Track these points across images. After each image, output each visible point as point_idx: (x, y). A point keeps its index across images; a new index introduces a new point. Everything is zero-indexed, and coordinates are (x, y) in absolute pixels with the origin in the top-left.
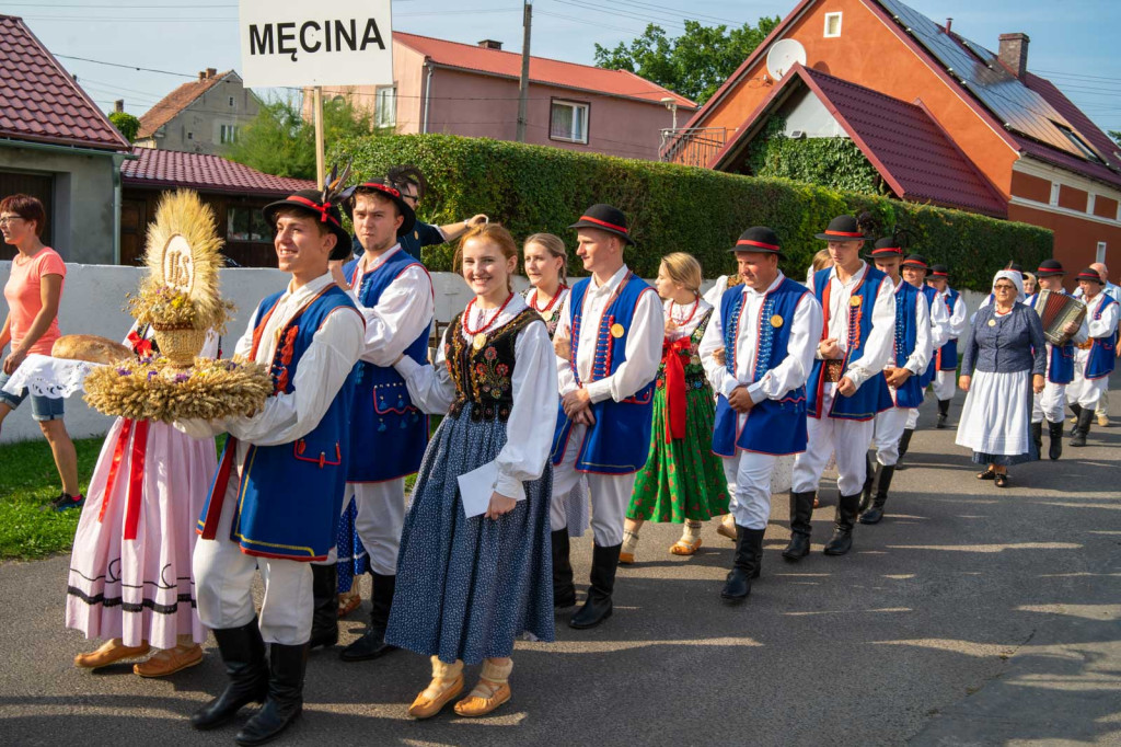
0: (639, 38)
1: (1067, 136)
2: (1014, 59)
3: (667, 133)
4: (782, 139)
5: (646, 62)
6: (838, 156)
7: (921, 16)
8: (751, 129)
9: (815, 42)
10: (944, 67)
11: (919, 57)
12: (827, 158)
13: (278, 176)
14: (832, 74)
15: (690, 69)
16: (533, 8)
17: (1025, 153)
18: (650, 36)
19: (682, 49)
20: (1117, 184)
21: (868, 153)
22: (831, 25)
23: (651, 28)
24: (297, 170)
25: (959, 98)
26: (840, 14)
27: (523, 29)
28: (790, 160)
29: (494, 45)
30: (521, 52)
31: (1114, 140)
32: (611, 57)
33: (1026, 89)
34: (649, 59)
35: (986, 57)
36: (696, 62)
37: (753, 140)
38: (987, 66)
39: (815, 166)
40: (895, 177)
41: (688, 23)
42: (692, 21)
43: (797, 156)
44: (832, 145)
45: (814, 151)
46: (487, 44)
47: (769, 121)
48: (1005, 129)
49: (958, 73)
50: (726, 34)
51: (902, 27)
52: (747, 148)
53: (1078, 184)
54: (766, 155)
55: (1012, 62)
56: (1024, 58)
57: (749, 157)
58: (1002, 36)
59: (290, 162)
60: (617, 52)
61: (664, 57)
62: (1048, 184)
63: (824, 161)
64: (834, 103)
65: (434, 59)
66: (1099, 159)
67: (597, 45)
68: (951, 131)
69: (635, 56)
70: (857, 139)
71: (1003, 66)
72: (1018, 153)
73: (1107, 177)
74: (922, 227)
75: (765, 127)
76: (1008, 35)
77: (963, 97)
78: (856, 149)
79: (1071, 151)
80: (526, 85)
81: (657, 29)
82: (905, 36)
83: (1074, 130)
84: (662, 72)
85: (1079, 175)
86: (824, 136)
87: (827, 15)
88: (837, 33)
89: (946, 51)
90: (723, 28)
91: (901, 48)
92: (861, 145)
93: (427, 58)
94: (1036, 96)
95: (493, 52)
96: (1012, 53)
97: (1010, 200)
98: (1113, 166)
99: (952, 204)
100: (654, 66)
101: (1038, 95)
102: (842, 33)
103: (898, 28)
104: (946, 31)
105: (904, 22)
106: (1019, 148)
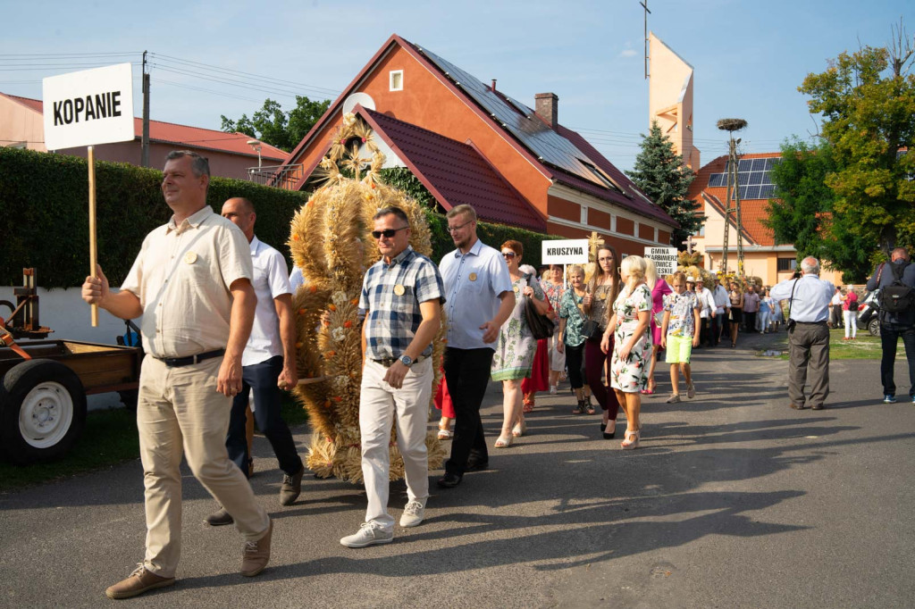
0: (259, 111)
1: (592, 171)
2: (547, 113)
3: (253, 171)
5: (266, 130)
7: (470, 76)
9: (383, 95)
10: (488, 113)
11: (468, 105)
14: (398, 118)
16: (151, 77)
17: (556, 180)
18: (268, 109)
19: (295, 119)
20: (631, 207)
21: (423, 180)
22: (395, 82)
23: (268, 103)
25: (501, 137)
26: (401, 72)
27: (142, 95)
31: (628, 177)
32: (235, 126)
33: (558, 136)
34: (267, 127)
35: (526, 112)
38: (526, 117)
40: (447, 199)
41: (299, 98)
42: (302, 97)
44: (393, 174)
48: (539, 161)
49: (499, 117)
51: (453, 82)
53: (602, 207)
55: (547, 115)
56: (555, 112)
58: (537, 95)
60: (241, 122)
61: (280, 126)
64: (392, 138)
66: (617, 189)
67: (223, 117)
68: (496, 164)
69: (256, 126)
70: (413, 168)
71: (540, 119)
72: (551, 180)
73: (624, 202)
76: (542, 94)
77: (504, 137)
78: (413, 177)
79: (593, 180)
80: (148, 143)
81: (274, 103)
82: (454, 87)
83: (597, 167)
84: (278, 137)
85: (603, 200)
86: (386, 167)
87: (391, 73)
88: (400, 87)
89: (491, 103)
90: (328, 102)
91: (452, 98)
92: (417, 174)
94: (565, 141)
96: (545, 109)
97: (548, 218)
98: (628, 195)
99: (498, 221)
100: (272, 133)
101: (568, 141)
102: (404, 87)
103: (448, 82)
104: (492, 89)
105: (454, 78)
106: (552, 175)
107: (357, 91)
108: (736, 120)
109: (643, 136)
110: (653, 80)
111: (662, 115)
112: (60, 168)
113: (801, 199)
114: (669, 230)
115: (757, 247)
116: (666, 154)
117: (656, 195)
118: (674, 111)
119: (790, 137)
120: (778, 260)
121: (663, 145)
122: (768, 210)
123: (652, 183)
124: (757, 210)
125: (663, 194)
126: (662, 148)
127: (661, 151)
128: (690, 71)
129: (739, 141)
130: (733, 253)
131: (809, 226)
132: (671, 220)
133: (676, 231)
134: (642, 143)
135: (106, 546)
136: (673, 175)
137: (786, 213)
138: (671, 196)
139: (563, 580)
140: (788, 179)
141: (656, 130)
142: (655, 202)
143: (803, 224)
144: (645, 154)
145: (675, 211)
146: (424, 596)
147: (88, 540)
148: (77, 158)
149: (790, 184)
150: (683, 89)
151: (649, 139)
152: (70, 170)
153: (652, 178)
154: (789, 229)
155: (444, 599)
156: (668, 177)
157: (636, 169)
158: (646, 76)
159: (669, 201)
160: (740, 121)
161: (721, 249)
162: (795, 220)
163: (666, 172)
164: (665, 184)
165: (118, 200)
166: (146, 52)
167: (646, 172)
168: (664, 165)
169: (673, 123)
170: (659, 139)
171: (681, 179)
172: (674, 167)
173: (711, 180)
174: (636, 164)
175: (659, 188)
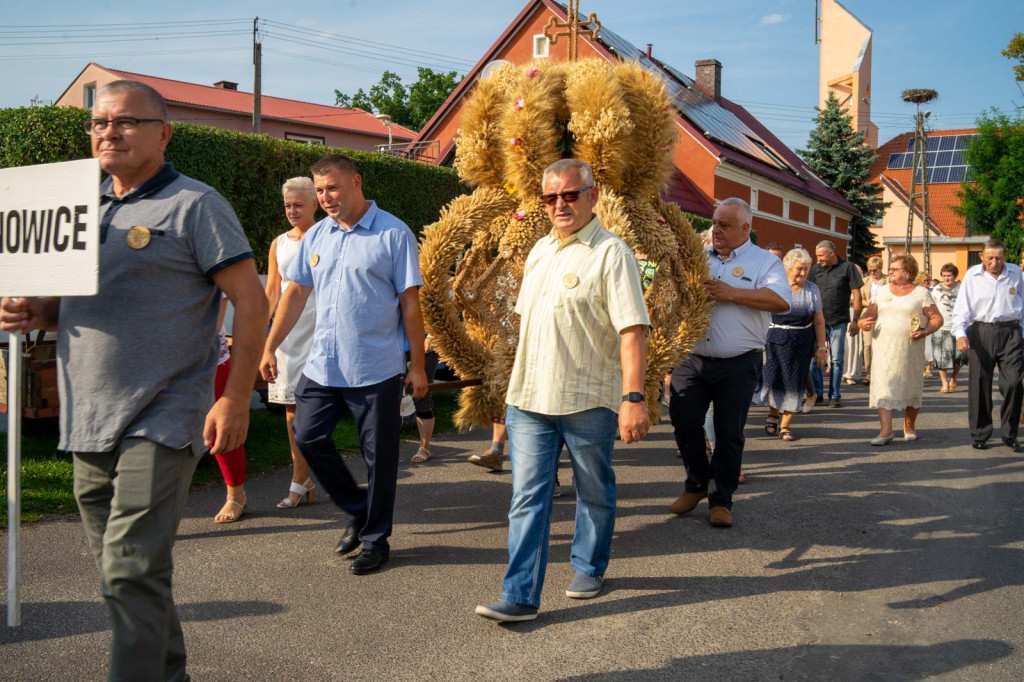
0: (376, 85)
1: (762, 149)
2: (709, 82)
3: (383, 149)
5: (384, 106)
7: (623, 40)
9: (525, 62)
16: (263, 47)
17: (725, 158)
18: (386, 83)
19: (417, 93)
20: (807, 191)
22: (539, 48)
23: (387, 76)
26: (546, 37)
27: (253, 67)
29: (230, 86)
31: (800, 157)
32: (350, 102)
33: (722, 109)
34: (387, 103)
35: (685, 81)
36: (429, 106)
38: (686, 87)
41: (421, 70)
42: (425, 67)
46: (222, 85)
48: (705, 137)
51: (606, 47)
53: (774, 190)
55: (709, 85)
56: (718, 82)
58: (697, 62)
60: (357, 98)
61: (400, 102)
62: (747, 189)
66: (790, 170)
67: (337, 92)
69: (374, 101)
71: (701, 89)
72: (718, 159)
73: (799, 185)
76: (703, 61)
79: (765, 160)
81: (393, 76)
82: (608, 53)
83: (766, 145)
84: (400, 115)
85: (776, 182)
87: (536, 37)
88: (546, 54)
90: (454, 74)
94: (730, 115)
95: (229, 93)
96: (708, 78)
97: (715, 202)
98: (803, 177)
100: (393, 109)
101: (733, 115)
102: (550, 53)
103: (601, 47)
104: (647, 55)
105: (607, 42)
106: (720, 153)
107: (496, 59)
108: (924, 91)
109: (818, 109)
110: (825, 45)
111: (838, 86)
112: (195, 140)
113: (1001, 182)
114: (848, 218)
115: (944, 239)
116: (844, 130)
117: (832, 178)
118: (849, 82)
119: (988, 110)
120: (970, 253)
121: (840, 119)
122: (960, 195)
123: (828, 163)
124: (948, 196)
125: (840, 176)
126: (840, 123)
127: (839, 126)
128: (869, 34)
129: (928, 115)
130: (918, 246)
131: (1009, 214)
132: (850, 206)
133: (855, 219)
134: (816, 117)
135: (279, 560)
136: (853, 153)
137: (982, 198)
138: (850, 179)
139: (815, 611)
140: (985, 159)
141: (833, 102)
142: (831, 185)
143: (1002, 212)
144: (820, 129)
145: (854, 196)
146: (659, 626)
147: (258, 554)
148: (212, 128)
149: (987, 164)
150: (859, 56)
151: (825, 113)
152: (206, 142)
153: (828, 158)
154: (985, 218)
155: (682, 629)
156: (846, 157)
157: (809, 147)
158: (817, 40)
159: (847, 185)
160: (929, 91)
161: (905, 240)
162: (993, 206)
163: (845, 151)
164: (843, 165)
165: (257, 176)
166: (257, 19)
167: (820, 151)
168: (842, 142)
169: (848, 95)
170: (837, 113)
171: (862, 159)
172: (853, 146)
173: (891, 161)
174: (810, 141)
175: (836, 169)
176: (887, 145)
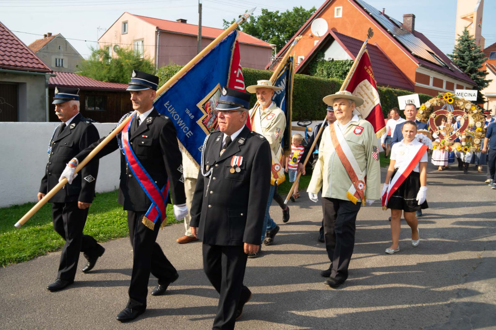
1: (433, 56)
2: (409, 25)
3: (273, 60)
4: (324, 61)
5: (246, 27)
6: (348, 68)
7: (373, 8)
8: (310, 58)
9: (331, 19)
10: (386, 29)
11: (375, 25)
12: (343, 69)
13: (104, 81)
14: (339, 32)
15: (265, 30)
17: (421, 65)
19: (261, 21)
20: (454, 77)
22: (337, 13)
24: (112, 78)
25: (393, 42)
26: (341, 7)
27: (198, 14)
28: (327, 70)
29: (184, 21)
30: (197, 24)
31: (450, 58)
33: (415, 37)
34: (247, 26)
35: (399, 24)
36: (267, 27)
37: (311, 61)
38: (400, 28)
39: (338, 72)
42: (265, 9)
43: (330, 68)
44: (345, 63)
45: (338, 66)
46: (180, 21)
47: (318, 53)
48: (412, 54)
49: (391, 32)
50: (279, 15)
51: (368, 13)
52: (308, 65)
53: (439, 77)
54: (317, 68)
56: (413, 24)
57: (309, 69)
58: (404, 15)
59: (108, 75)
61: (253, 25)
62: (428, 77)
63: (342, 70)
64: (345, 46)
65: (160, 28)
66: (446, 66)
67: (224, 20)
68: (390, 56)
69: (241, 25)
71: (405, 28)
72: (418, 65)
73: (450, 73)
74: (387, 97)
75: (316, 56)
76: (407, 15)
80: (201, 38)
82: (369, 17)
83: (435, 54)
84: (253, 31)
85: (441, 73)
86: (341, 60)
87: (336, 8)
88: (340, 15)
89: (385, 23)
90: (278, 12)
91: (367, 21)
93: (157, 28)
94: (419, 40)
95: (183, 24)
96: (408, 22)
97: (415, 84)
98: (452, 70)
99: (397, 87)
100: (249, 28)
102: (342, 16)
103: (366, 14)
104: (382, 13)
105: (369, 11)
106: (418, 62)
109: (459, 35)
111: (464, 18)
114: (471, 87)
116: (471, 45)
117: (464, 68)
118: (471, 16)
121: (469, 40)
123: (462, 61)
125: (468, 67)
126: (469, 42)
127: (469, 43)
132: (472, 82)
134: (457, 39)
136: (475, 57)
138: (473, 69)
141: (466, 32)
142: (464, 72)
144: (459, 45)
145: (474, 76)
150: (478, 3)
151: (462, 37)
153: (463, 58)
156: (471, 58)
157: (454, 53)
159: (472, 71)
163: (471, 55)
164: (470, 62)
167: (459, 55)
168: (470, 51)
169: (470, 23)
170: (468, 37)
171: (479, 59)
172: (475, 53)
173: (491, 55)
174: (454, 50)
175: (466, 64)
176: (489, 47)
